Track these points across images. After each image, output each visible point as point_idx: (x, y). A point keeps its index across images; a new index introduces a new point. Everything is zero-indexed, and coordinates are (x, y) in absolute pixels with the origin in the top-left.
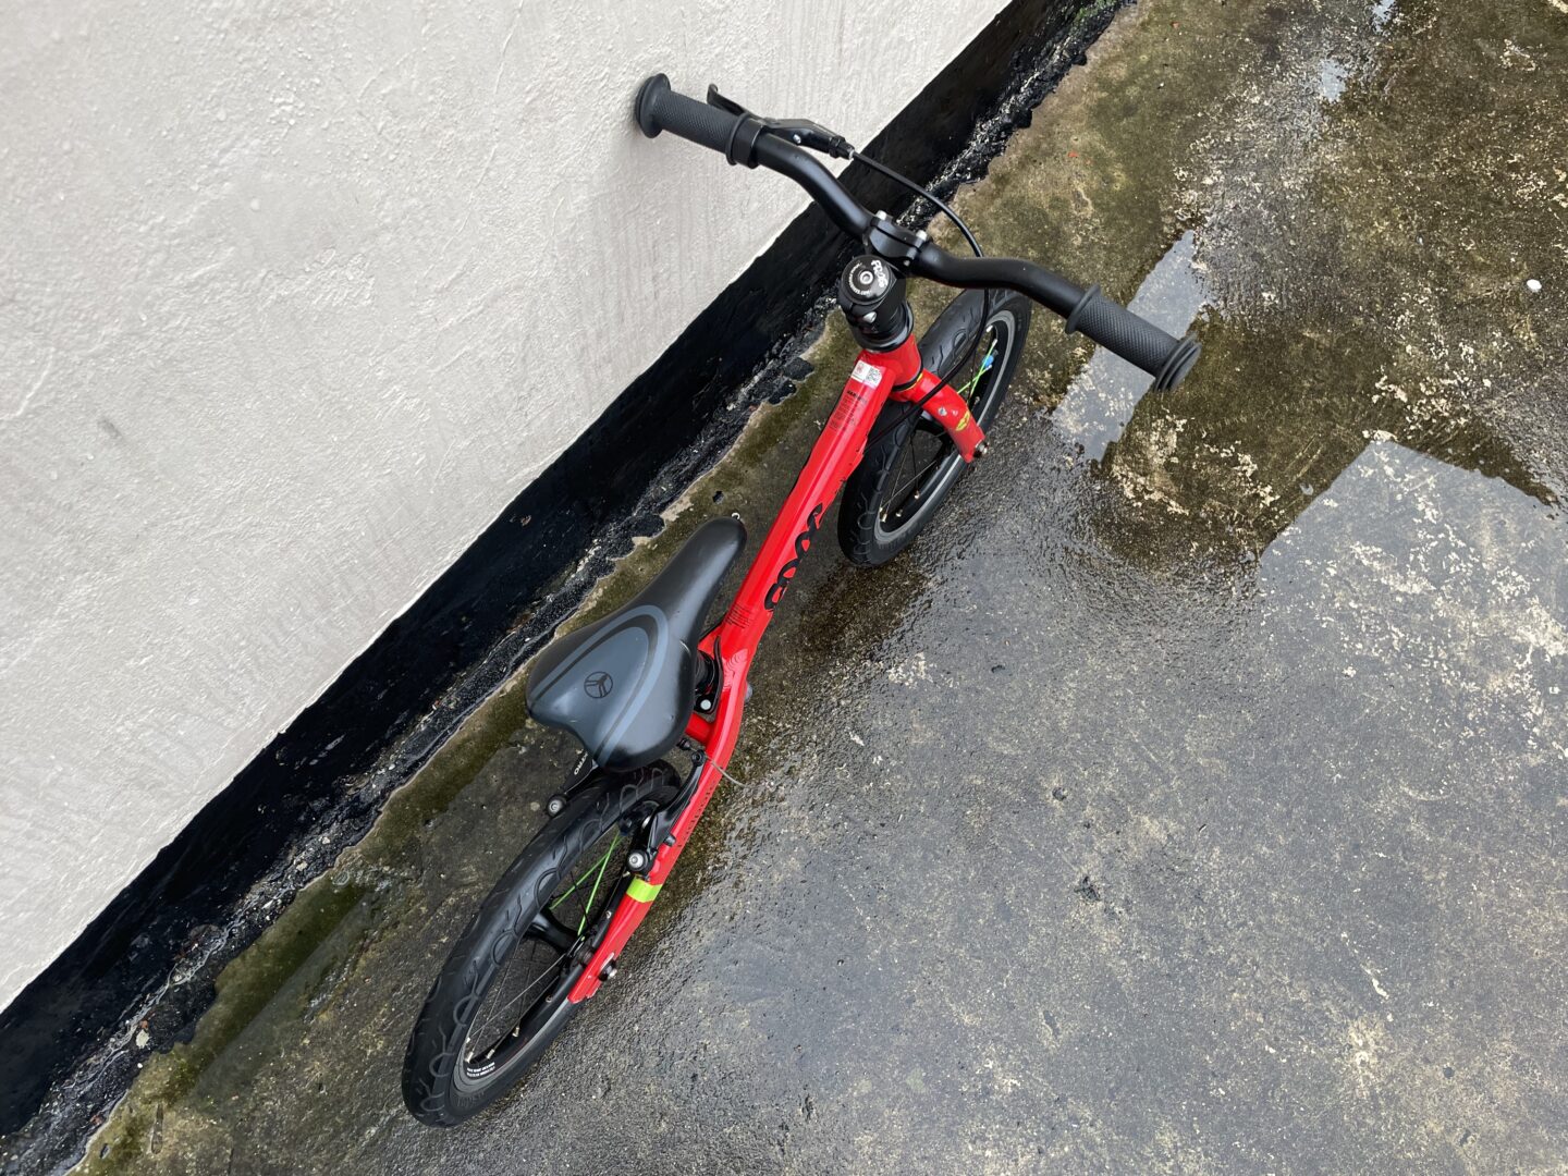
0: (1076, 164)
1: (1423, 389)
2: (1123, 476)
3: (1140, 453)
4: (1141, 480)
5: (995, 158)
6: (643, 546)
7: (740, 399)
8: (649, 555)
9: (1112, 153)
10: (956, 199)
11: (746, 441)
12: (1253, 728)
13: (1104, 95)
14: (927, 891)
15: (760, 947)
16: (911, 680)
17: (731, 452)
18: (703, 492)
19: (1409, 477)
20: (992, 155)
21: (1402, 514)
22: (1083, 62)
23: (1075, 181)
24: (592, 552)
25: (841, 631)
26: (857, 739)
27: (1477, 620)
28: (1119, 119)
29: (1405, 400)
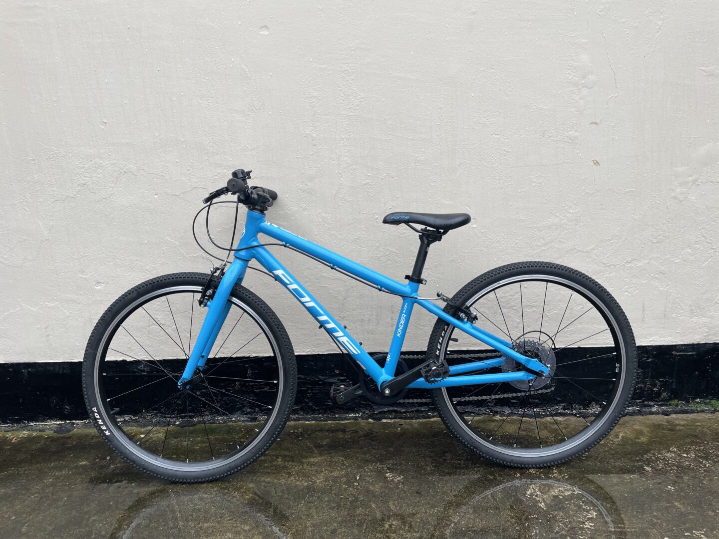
2: (533, 488)
3: (549, 488)
4: (539, 493)
8: (369, 423)
9: (648, 434)
10: (567, 418)
11: (425, 421)
13: (665, 424)
14: (324, 512)
15: (273, 489)
16: (391, 478)
17: (417, 421)
18: (398, 422)
24: (357, 415)
25: (389, 460)
26: (358, 478)
28: (664, 430)
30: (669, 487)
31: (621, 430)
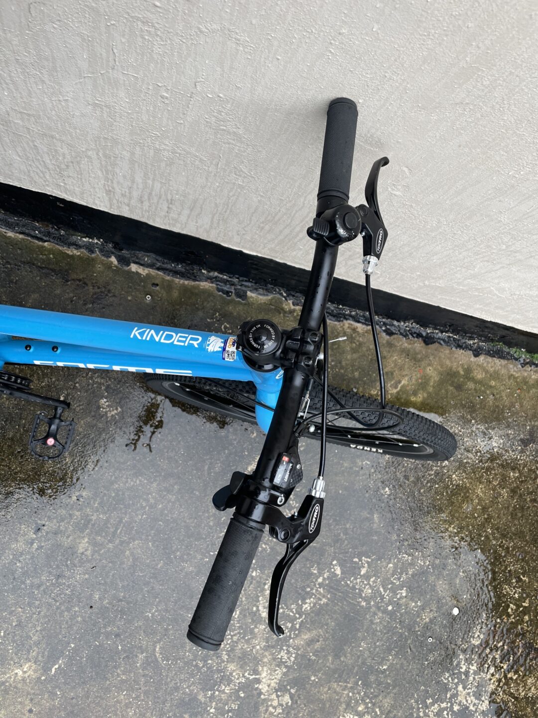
0: (416, 375)
1: (372, 580)
5: (401, 336)
6: (112, 263)
7: (211, 274)
8: (109, 266)
9: (431, 389)
11: (191, 285)
12: (156, 569)
13: (462, 373)
16: (104, 410)
17: (181, 282)
18: (153, 277)
19: (321, 590)
20: (401, 334)
21: (300, 594)
22: (476, 355)
23: (406, 378)
24: (96, 241)
27: (260, 647)
28: (452, 385)
29: (362, 573)
30: (387, 489)
31: (408, 373)
